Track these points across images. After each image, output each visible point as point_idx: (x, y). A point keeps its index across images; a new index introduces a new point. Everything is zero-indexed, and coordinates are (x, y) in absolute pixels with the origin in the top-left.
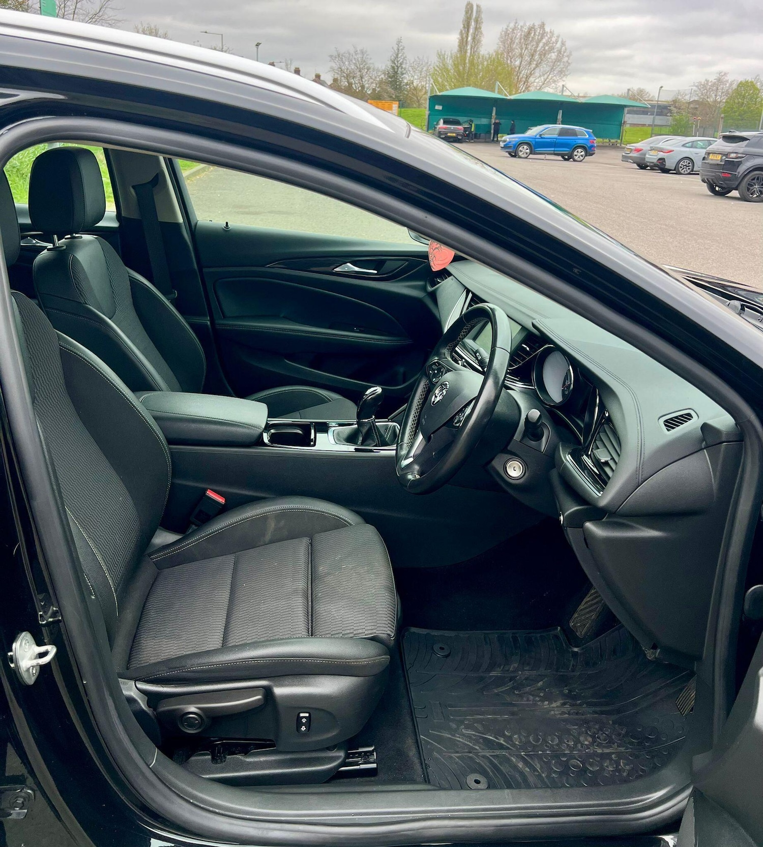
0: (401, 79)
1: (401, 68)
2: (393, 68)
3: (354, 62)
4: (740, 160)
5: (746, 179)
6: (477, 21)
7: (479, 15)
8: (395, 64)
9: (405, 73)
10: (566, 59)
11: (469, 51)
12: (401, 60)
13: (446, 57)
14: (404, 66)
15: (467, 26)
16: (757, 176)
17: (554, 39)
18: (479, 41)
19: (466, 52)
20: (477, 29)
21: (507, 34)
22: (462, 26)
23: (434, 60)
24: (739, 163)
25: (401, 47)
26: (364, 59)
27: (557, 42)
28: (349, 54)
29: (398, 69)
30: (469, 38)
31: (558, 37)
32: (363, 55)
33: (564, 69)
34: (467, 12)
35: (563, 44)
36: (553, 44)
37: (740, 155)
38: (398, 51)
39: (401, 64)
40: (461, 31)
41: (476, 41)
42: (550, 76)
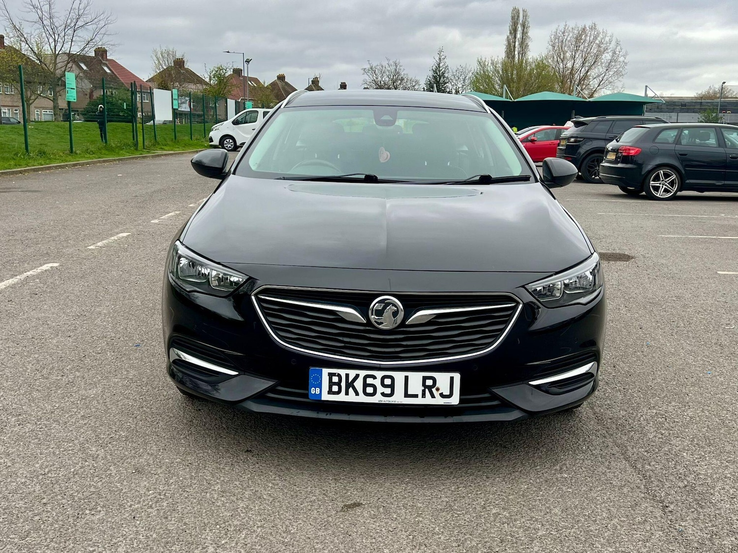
0: (443, 89)
1: (443, 78)
2: (435, 77)
3: (388, 73)
4: (578, 144)
5: (585, 162)
6: (524, 26)
7: (526, 19)
8: (437, 74)
9: (448, 83)
10: (621, 59)
11: (517, 56)
12: (443, 70)
13: (486, 63)
14: (446, 75)
15: (514, 31)
16: (596, 158)
17: (607, 39)
18: (527, 46)
19: (514, 57)
20: (524, 33)
21: (556, 37)
22: (509, 32)
23: (474, 67)
24: (578, 147)
25: (443, 57)
26: (397, 70)
27: (610, 42)
28: (382, 67)
29: (440, 79)
30: (517, 43)
31: (612, 36)
32: (396, 66)
33: (621, 69)
34: (513, 18)
35: (618, 44)
36: (606, 44)
37: (579, 139)
38: (440, 61)
39: (443, 73)
40: (508, 37)
41: (524, 45)
42: (606, 77)
